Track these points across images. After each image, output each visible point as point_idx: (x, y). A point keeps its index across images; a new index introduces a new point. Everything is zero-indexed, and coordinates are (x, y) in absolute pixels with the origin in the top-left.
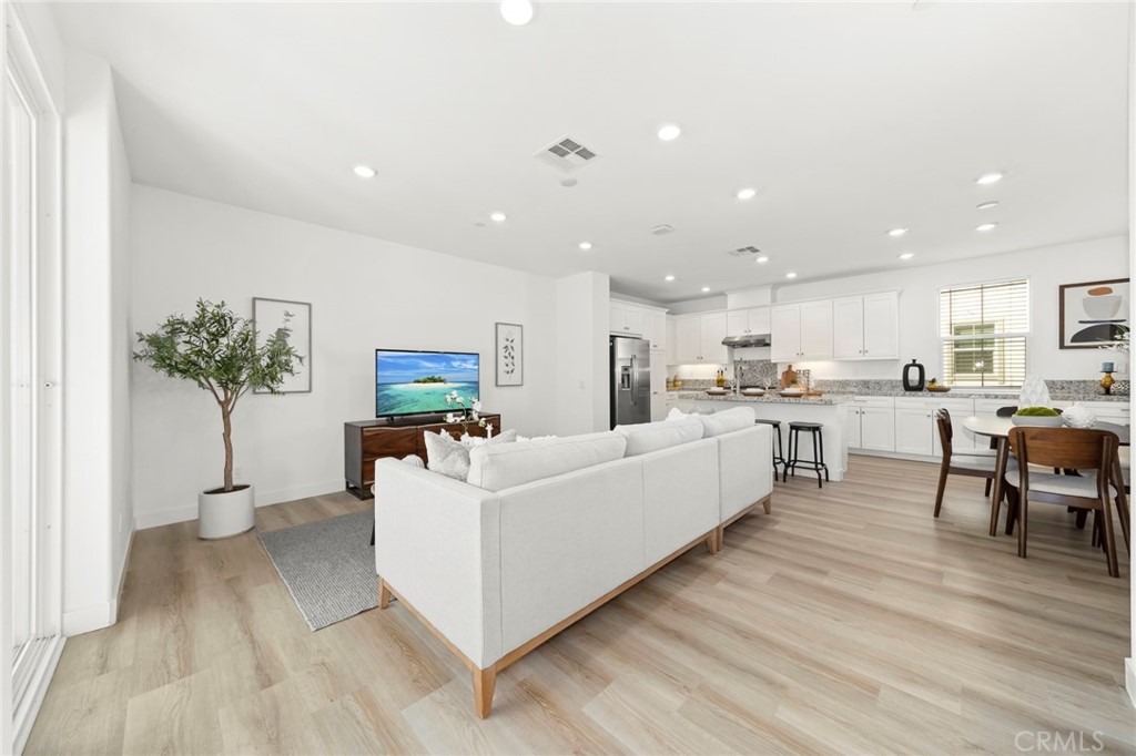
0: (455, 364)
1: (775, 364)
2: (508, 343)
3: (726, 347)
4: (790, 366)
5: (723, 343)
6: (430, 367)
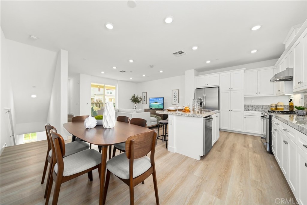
0: (159, 100)
2: (175, 94)
6: (156, 100)
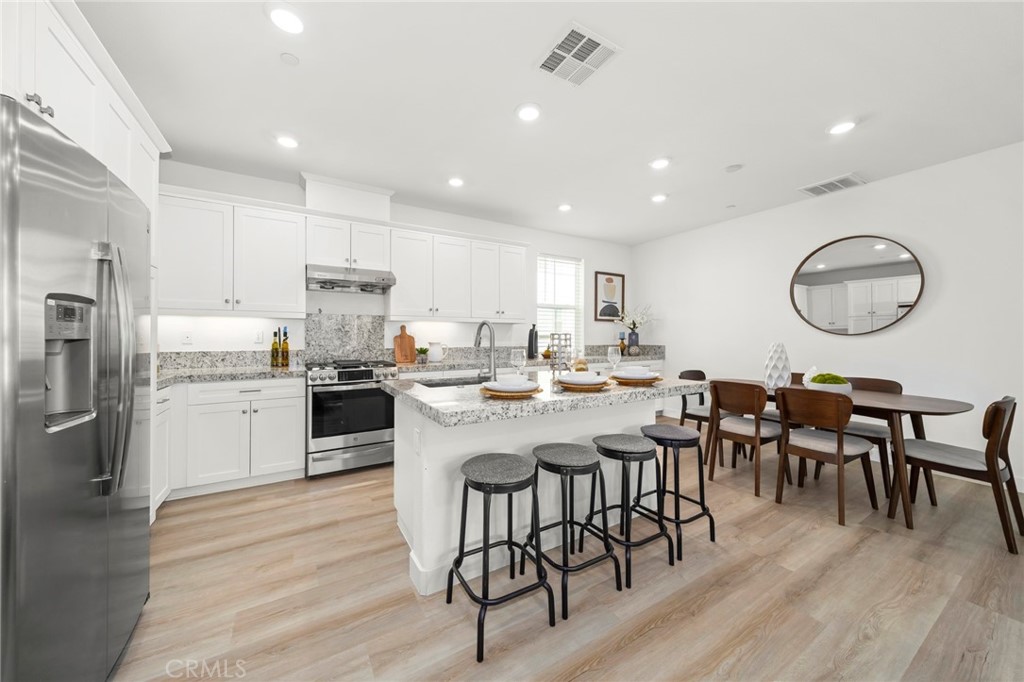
1: (382, 325)
4: (403, 328)
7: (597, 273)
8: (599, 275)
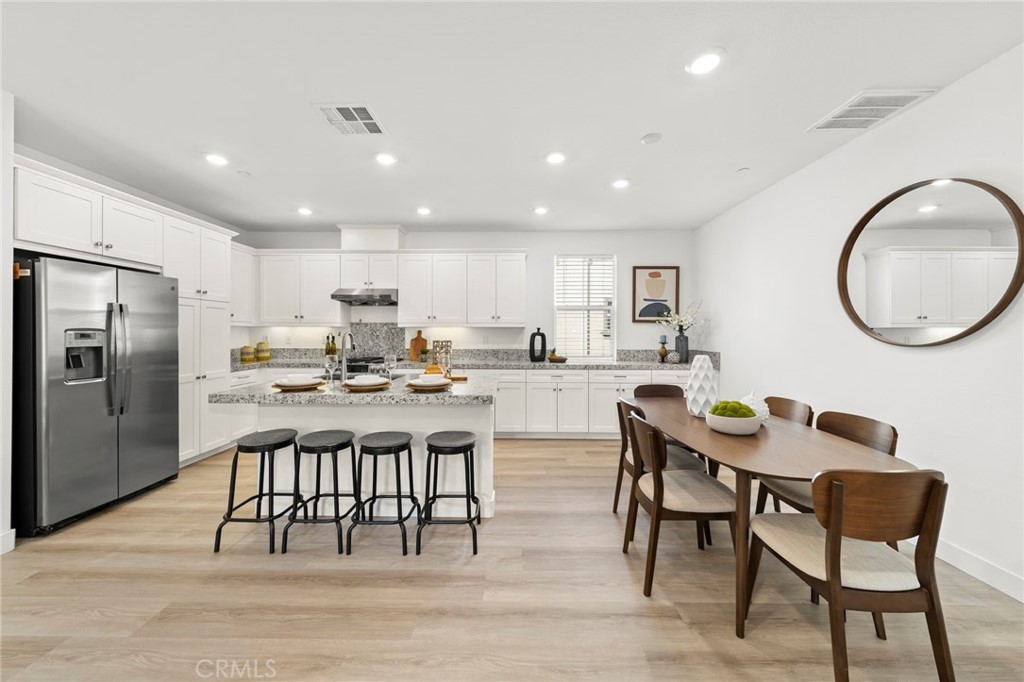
1: (403, 330)
3: (338, 303)
4: (420, 332)
5: (334, 297)
7: (635, 268)
8: (637, 271)
